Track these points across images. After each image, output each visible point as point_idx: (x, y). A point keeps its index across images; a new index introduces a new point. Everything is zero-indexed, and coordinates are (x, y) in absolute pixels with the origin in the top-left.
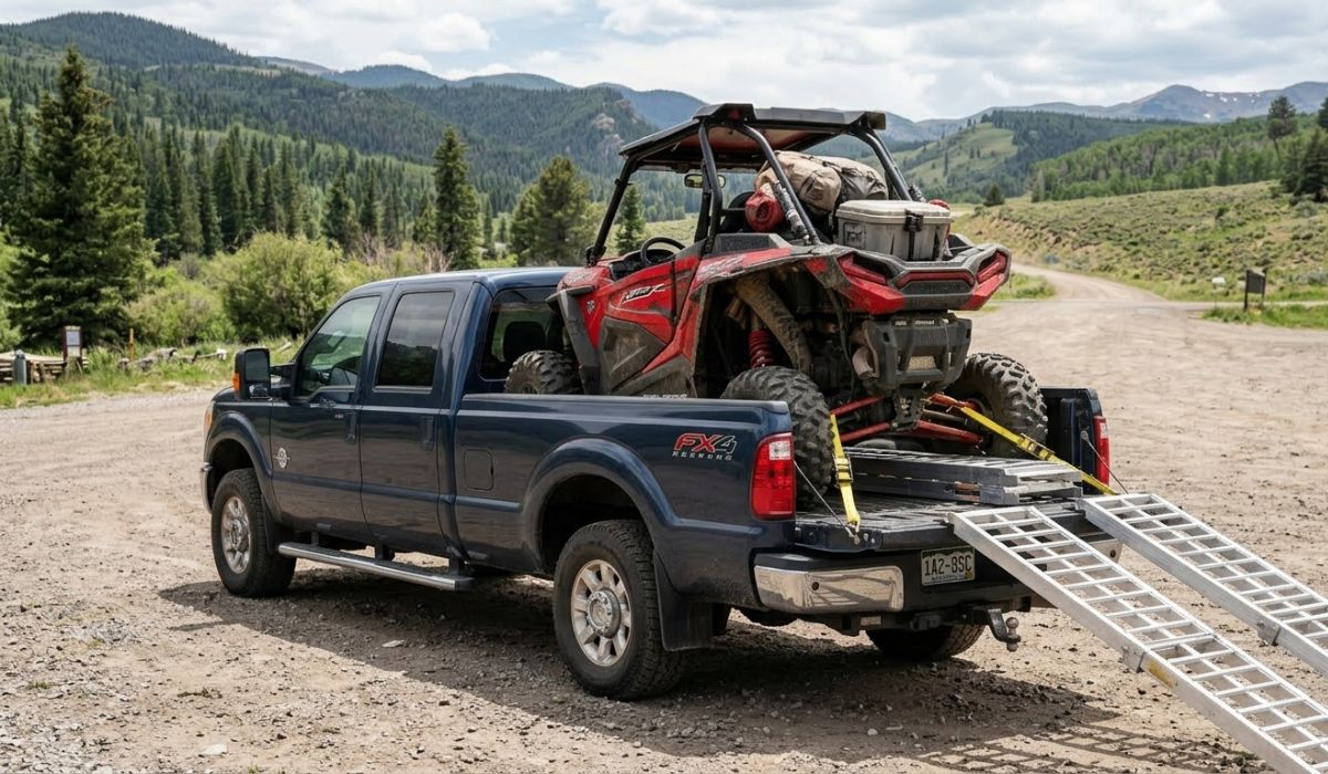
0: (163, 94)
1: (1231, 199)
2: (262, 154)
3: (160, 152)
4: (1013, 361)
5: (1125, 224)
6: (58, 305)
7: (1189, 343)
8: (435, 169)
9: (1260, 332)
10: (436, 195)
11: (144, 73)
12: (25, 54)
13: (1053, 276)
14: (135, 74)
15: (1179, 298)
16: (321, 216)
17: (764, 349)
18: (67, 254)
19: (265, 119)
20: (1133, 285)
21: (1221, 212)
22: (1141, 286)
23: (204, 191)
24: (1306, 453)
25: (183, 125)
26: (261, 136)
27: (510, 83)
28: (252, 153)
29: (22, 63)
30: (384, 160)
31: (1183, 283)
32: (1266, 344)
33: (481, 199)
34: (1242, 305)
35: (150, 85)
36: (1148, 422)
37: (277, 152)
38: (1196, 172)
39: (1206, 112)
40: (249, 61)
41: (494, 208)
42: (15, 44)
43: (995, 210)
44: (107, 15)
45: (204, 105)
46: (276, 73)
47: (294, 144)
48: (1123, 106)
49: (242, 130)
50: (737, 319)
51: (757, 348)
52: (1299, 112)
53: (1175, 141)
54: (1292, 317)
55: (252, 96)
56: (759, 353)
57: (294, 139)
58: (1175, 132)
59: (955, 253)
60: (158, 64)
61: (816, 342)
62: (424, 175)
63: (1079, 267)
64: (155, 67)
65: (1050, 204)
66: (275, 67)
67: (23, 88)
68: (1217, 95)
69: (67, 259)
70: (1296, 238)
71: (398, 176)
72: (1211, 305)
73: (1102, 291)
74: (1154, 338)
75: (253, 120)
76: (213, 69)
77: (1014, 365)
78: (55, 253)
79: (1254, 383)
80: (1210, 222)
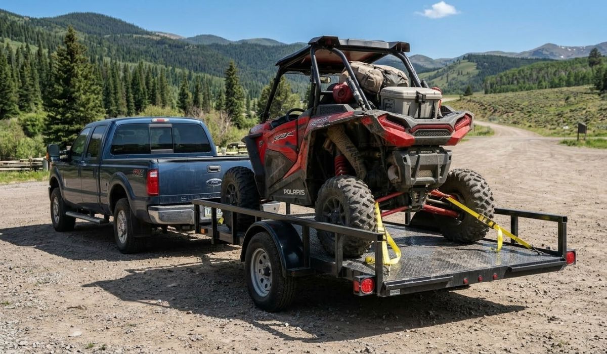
0: (112, 47)
1: (572, 92)
2: (153, 73)
3: (109, 72)
4: (476, 173)
5: (526, 103)
6: (64, 136)
7: (552, 155)
8: (225, 79)
9: (584, 150)
10: (225, 90)
11: (103, 39)
12: (54, 30)
13: (493, 126)
14: (99, 38)
15: (549, 135)
16: (177, 99)
17: (342, 166)
18: (68, 115)
19: (154, 58)
20: (528, 130)
21: (567, 99)
22: (532, 131)
23: (128, 88)
24: (602, 202)
25: (120, 61)
26: (152, 65)
27: (259, 43)
28: (148, 73)
29: (53, 34)
30: (204, 75)
31: (550, 129)
32: (586, 155)
33: (245, 92)
34: (576, 138)
35: (106, 43)
36: (532, 189)
37: (159, 72)
38: (557, 81)
39: (561, 55)
40: (148, 33)
41: (251, 96)
42: (50, 26)
43: (468, 98)
44: (88, 14)
45: (129, 52)
46: (159, 38)
47: (166, 69)
48: (524, 53)
49: (144, 63)
50: (329, 150)
51: (339, 165)
52: (602, 55)
53: (548, 68)
54: (598, 144)
55: (148, 48)
56: (340, 168)
57: (166, 67)
58: (548, 64)
59: (444, 115)
60: (109, 34)
61: (369, 163)
62: (220, 82)
63: (504, 122)
64: (108, 36)
65: (492, 95)
66: (158, 36)
67: (53, 45)
68: (566, 48)
69: (68, 117)
70: (601, 109)
71: (210, 83)
72: (562, 139)
73: (515, 133)
74: (537, 153)
75: (149, 58)
76: (133, 37)
77: (476, 175)
78: (63, 114)
79: (580, 172)
80: (563, 102)
